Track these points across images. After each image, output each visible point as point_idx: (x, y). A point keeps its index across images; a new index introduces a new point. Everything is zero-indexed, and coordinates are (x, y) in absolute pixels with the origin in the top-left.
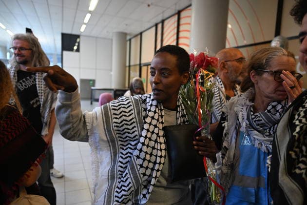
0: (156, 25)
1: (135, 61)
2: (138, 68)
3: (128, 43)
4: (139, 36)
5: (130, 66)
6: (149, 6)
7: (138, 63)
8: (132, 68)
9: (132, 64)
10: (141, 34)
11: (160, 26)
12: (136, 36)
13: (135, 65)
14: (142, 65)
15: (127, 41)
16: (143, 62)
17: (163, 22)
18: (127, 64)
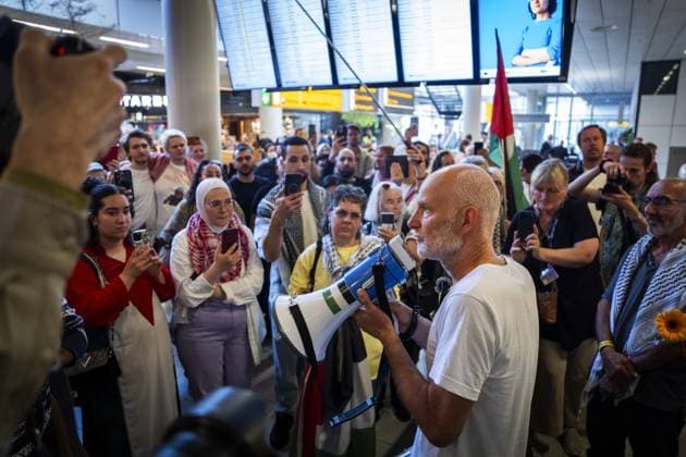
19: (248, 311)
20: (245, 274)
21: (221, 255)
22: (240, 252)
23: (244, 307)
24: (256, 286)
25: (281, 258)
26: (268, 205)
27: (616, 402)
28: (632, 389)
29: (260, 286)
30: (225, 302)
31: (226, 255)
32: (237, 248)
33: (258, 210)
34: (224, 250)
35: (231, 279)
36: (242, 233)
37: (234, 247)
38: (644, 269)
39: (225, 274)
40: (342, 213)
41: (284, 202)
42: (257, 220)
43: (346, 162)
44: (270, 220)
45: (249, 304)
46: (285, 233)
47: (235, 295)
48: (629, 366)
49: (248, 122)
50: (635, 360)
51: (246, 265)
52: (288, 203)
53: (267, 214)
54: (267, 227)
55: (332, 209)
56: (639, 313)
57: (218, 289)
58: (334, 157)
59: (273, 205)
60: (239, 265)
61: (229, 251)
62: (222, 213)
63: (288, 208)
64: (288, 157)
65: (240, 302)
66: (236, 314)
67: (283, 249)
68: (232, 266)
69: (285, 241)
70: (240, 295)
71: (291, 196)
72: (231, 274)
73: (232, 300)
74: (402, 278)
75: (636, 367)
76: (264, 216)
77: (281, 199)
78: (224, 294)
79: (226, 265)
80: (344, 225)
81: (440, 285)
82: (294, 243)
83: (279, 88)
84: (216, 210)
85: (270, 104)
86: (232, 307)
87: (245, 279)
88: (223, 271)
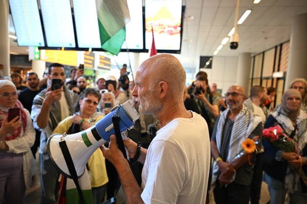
0: (276, 47)
1: (257, 75)
2: (259, 80)
3: (253, 59)
4: (262, 55)
5: (252, 79)
6: (266, 38)
7: (259, 76)
8: (254, 80)
9: (254, 77)
10: (264, 53)
11: (279, 48)
12: (259, 54)
13: (257, 78)
14: (263, 78)
15: (251, 57)
16: (264, 75)
17: (281, 45)
18: (251, 77)
19: (24, 157)
20: (24, 136)
21: (7, 123)
22: (20, 122)
23: (21, 154)
24: (30, 142)
25: (48, 127)
26: (40, 98)
27: (226, 186)
28: (234, 177)
29: (33, 142)
30: (8, 152)
31: (10, 122)
32: (18, 119)
33: (34, 101)
34: (9, 120)
35: (14, 139)
36: (23, 112)
37: (16, 118)
38: (228, 124)
39: (9, 135)
40: (89, 101)
41: (51, 94)
42: (33, 106)
43: (82, 83)
44: (42, 106)
45: (25, 153)
46: (51, 114)
47: (16, 147)
48: (232, 167)
49: (25, 71)
50: (233, 165)
51: (24, 130)
52: (54, 94)
53: (39, 103)
54: (40, 110)
55: (82, 99)
56: (231, 144)
57: (4, 144)
58: (77, 79)
59: (43, 98)
60: (19, 129)
61: (14, 120)
62: (10, 100)
63: (53, 97)
64: (52, 73)
65: (18, 151)
66: (15, 159)
67: (49, 122)
68: (15, 130)
69: (50, 117)
70: (18, 148)
71: (55, 91)
72: (14, 136)
73: (13, 150)
74: (131, 125)
75: (234, 167)
76: (37, 104)
77: (50, 92)
78: (7, 147)
79: (10, 129)
80: (89, 108)
81: (150, 130)
82: (55, 119)
83: (46, 47)
84: (6, 98)
85: (39, 59)
86: (13, 154)
87: (24, 138)
88: (8, 132)
